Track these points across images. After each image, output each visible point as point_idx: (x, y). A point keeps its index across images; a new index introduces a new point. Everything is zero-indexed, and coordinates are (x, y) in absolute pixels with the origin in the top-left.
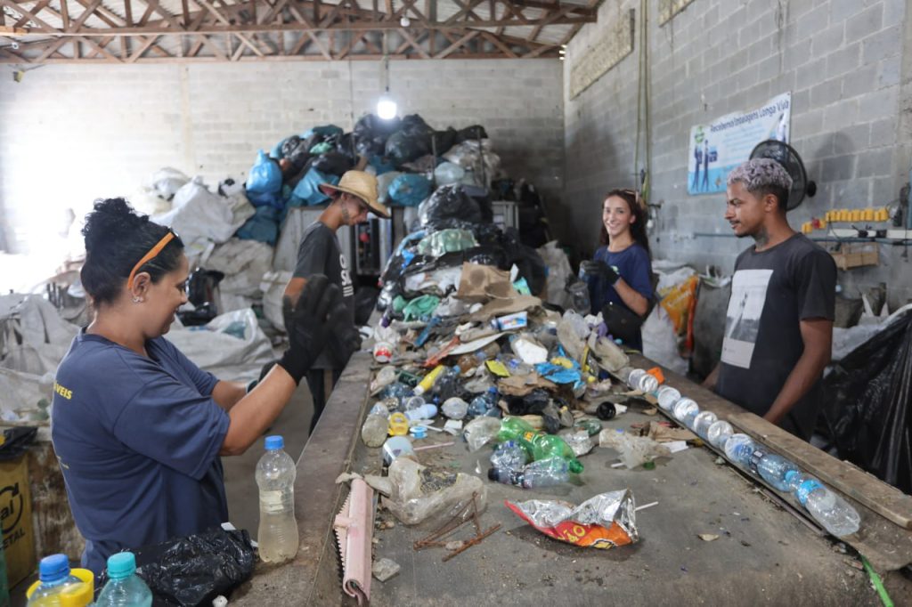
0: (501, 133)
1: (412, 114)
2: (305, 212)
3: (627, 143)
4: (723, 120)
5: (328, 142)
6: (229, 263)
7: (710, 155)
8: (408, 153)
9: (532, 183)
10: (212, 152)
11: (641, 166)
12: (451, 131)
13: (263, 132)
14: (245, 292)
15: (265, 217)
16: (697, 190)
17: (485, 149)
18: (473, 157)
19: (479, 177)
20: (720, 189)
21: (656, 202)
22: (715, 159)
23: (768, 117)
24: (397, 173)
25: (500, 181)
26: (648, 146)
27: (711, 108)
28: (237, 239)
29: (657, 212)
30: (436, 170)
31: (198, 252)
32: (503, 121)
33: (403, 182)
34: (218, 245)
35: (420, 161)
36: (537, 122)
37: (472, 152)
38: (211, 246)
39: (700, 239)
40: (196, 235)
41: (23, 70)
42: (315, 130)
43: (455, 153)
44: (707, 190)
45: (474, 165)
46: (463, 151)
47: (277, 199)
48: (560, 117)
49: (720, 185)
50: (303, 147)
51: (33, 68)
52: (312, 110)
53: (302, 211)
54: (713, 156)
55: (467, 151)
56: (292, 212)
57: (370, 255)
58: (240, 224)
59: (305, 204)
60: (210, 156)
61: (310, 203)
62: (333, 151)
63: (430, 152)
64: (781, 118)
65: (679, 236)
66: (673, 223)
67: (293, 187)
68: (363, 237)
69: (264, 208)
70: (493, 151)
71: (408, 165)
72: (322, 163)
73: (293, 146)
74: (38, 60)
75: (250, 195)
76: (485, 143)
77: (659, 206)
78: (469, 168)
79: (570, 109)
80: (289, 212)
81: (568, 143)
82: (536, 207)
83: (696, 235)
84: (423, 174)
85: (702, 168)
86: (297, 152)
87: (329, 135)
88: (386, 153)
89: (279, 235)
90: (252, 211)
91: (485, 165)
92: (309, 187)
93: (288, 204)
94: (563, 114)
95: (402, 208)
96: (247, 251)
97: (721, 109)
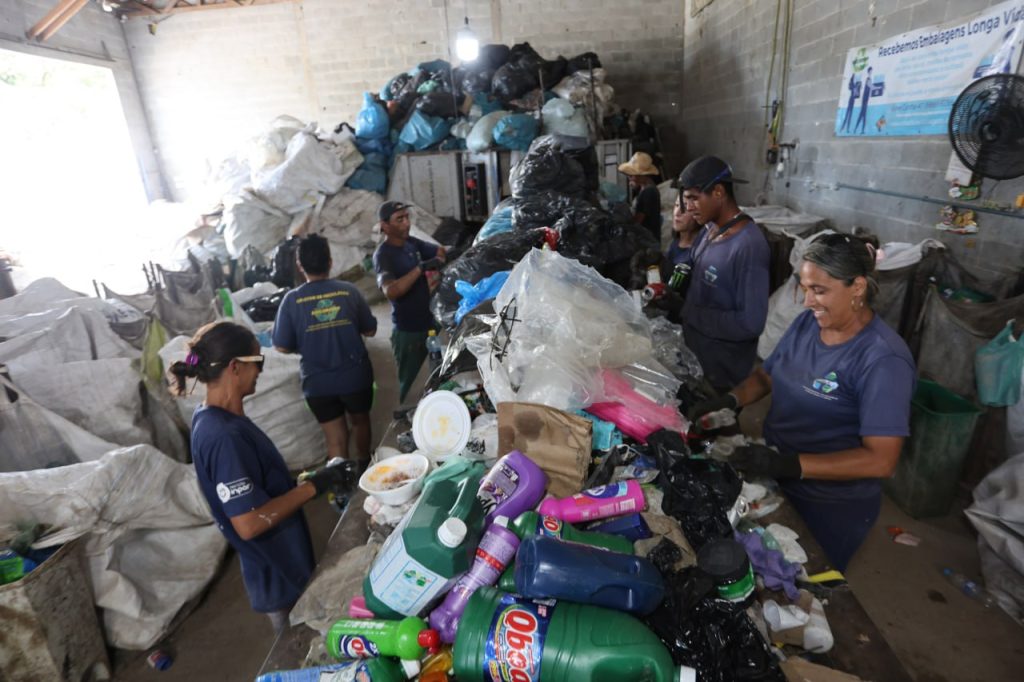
0: (616, 58)
1: (522, 42)
2: (413, 158)
3: (757, 70)
4: (900, 39)
5: (434, 79)
6: (340, 215)
7: (873, 88)
8: (515, 89)
9: (648, 114)
10: (333, 93)
11: (773, 97)
12: (562, 61)
13: (379, 69)
14: (358, 243)
15: (374, 165)
16: (848, 132)
17: (597, 80)
18: (584, 90)
19: (590, 115)
20: (883, 133)
21: (789, 142)
22: (881, 93)
23: (982, 34)
24: (503, 112)
25: (614, 116)
26: (786, 72)
27: (882, 23)
28: (348, 189)
29: (789, 152)
30: (544, 107)
31: (310, 205)
32: (619, 44)
33: (507, 124)
34: (329, 197)
35: (528, 97)
36: (655, 43)
37: (584, 84)
38: (322, 199)
39: (845, 191)
40: (306, 188)
41: (156, 22)
42: (422, 67)
43: (565, 86)
44: (863, 133)
45: (585, 100)
46: (573, 84)
47: (384, 145)
48: (680, 37)
49: (883, 127)
50: (410, 86)
51: (164, 19)
52: (424, 43)
53: (409, 156)
54: (879, 89)
55: (579, 83)
56: (399, 158)
57: (478, 202)
58: (350, 173)
59: (411, 149)
60: (331, 97)
61: (417, 148)
62: (439, 90)
63: (538, 85)
64: (1008, 34)
65: (815, 184)
66: (809, 168)
67: (400, 131)
68: (470, 183)
69: (372, 156)
70: (608, 80)
71: (515, 102)
72: (425, 105)
73: (401, 86)
74: (167, 10)
75: (359, 141)
76: (598, 73)
77: (793, 146)
78: (580, 103)
79: (691, 26)
80: (396, 159)
81: (687, 66)
82: (652, 140)
83: (839, 186)
84: (530, 113)
85: (858, 103)
86: (405, 91)
87: (436, 72)
88: (493, 88)
89: (388, 182)
90: (360, 159)
91: (596, 98)
92: (414, 132)
93: (395, 150)
94: (683, 33)
95: (508, 151)
96: (357, 202)
97: (898, 24)
